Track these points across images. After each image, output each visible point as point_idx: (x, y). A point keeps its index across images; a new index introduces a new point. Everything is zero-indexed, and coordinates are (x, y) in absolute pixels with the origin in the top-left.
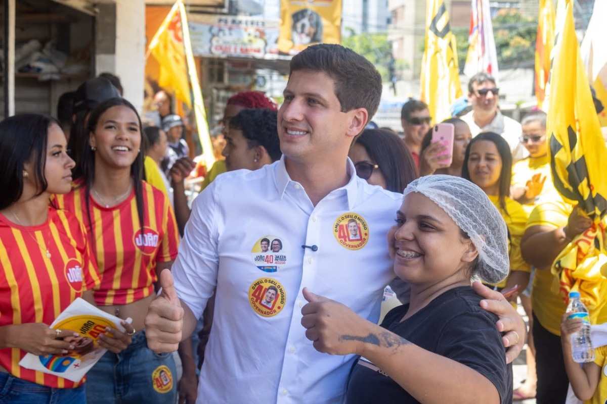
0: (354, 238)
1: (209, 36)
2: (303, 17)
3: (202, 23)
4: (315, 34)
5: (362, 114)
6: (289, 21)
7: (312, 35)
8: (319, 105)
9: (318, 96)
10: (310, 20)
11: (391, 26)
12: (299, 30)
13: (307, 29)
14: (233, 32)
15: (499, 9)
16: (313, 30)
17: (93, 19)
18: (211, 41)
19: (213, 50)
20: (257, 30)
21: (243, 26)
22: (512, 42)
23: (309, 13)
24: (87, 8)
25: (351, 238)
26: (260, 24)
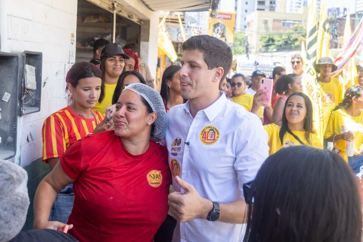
0: (210, 139)
1: (177, 33)
2: (218, 26)
3: (174, 27)
4: (223, 34)
5: (221, 71)
6: (212, 28)
7: (222, 34)
8: (197, 68)
9: (195, 62)
10: (221, 27)
11: (247, 29)
12: (216, 31)
13: (219, 32)
14: (187, 31)
15: (294, 24)
16: (222, 32)
17: (140, 26)
18: (178, 35)
19: (179, 39)
20: (198, 31)
21: (192, 29)
22: (299, 39)
23: (221, 24)
24: (138, 22)
25: (209, 139)
26: (199, 28)
